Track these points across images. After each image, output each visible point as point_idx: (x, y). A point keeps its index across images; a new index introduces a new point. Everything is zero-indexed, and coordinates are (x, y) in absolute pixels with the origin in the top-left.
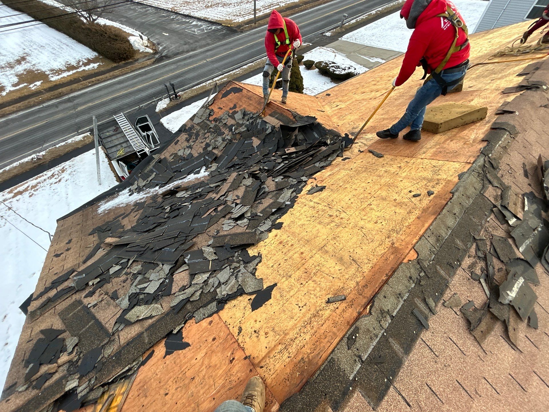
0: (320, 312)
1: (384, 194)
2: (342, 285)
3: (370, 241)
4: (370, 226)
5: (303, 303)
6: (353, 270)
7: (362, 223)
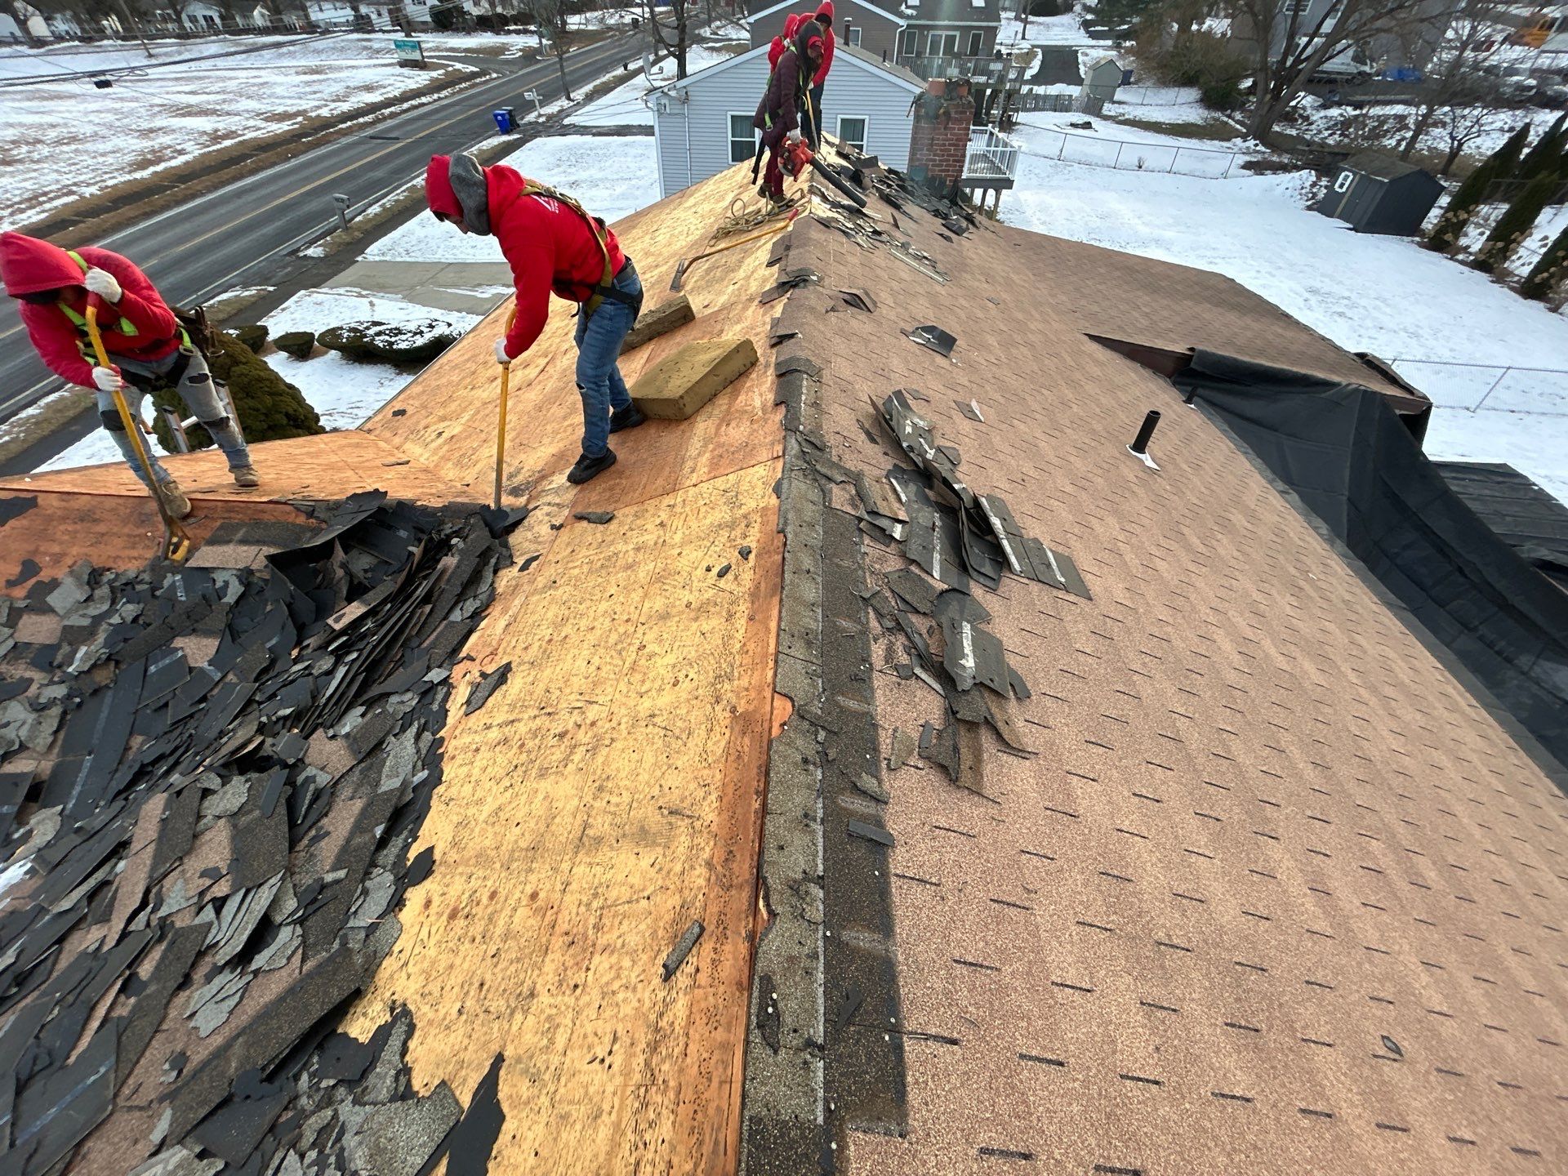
0: (663, 1024)
1: (659, 604)
2: (676, 900)
3: (684, 736)
4: (665, 699)
5: (608, 1039)
6: (683, 838)
7: (646, 705)
